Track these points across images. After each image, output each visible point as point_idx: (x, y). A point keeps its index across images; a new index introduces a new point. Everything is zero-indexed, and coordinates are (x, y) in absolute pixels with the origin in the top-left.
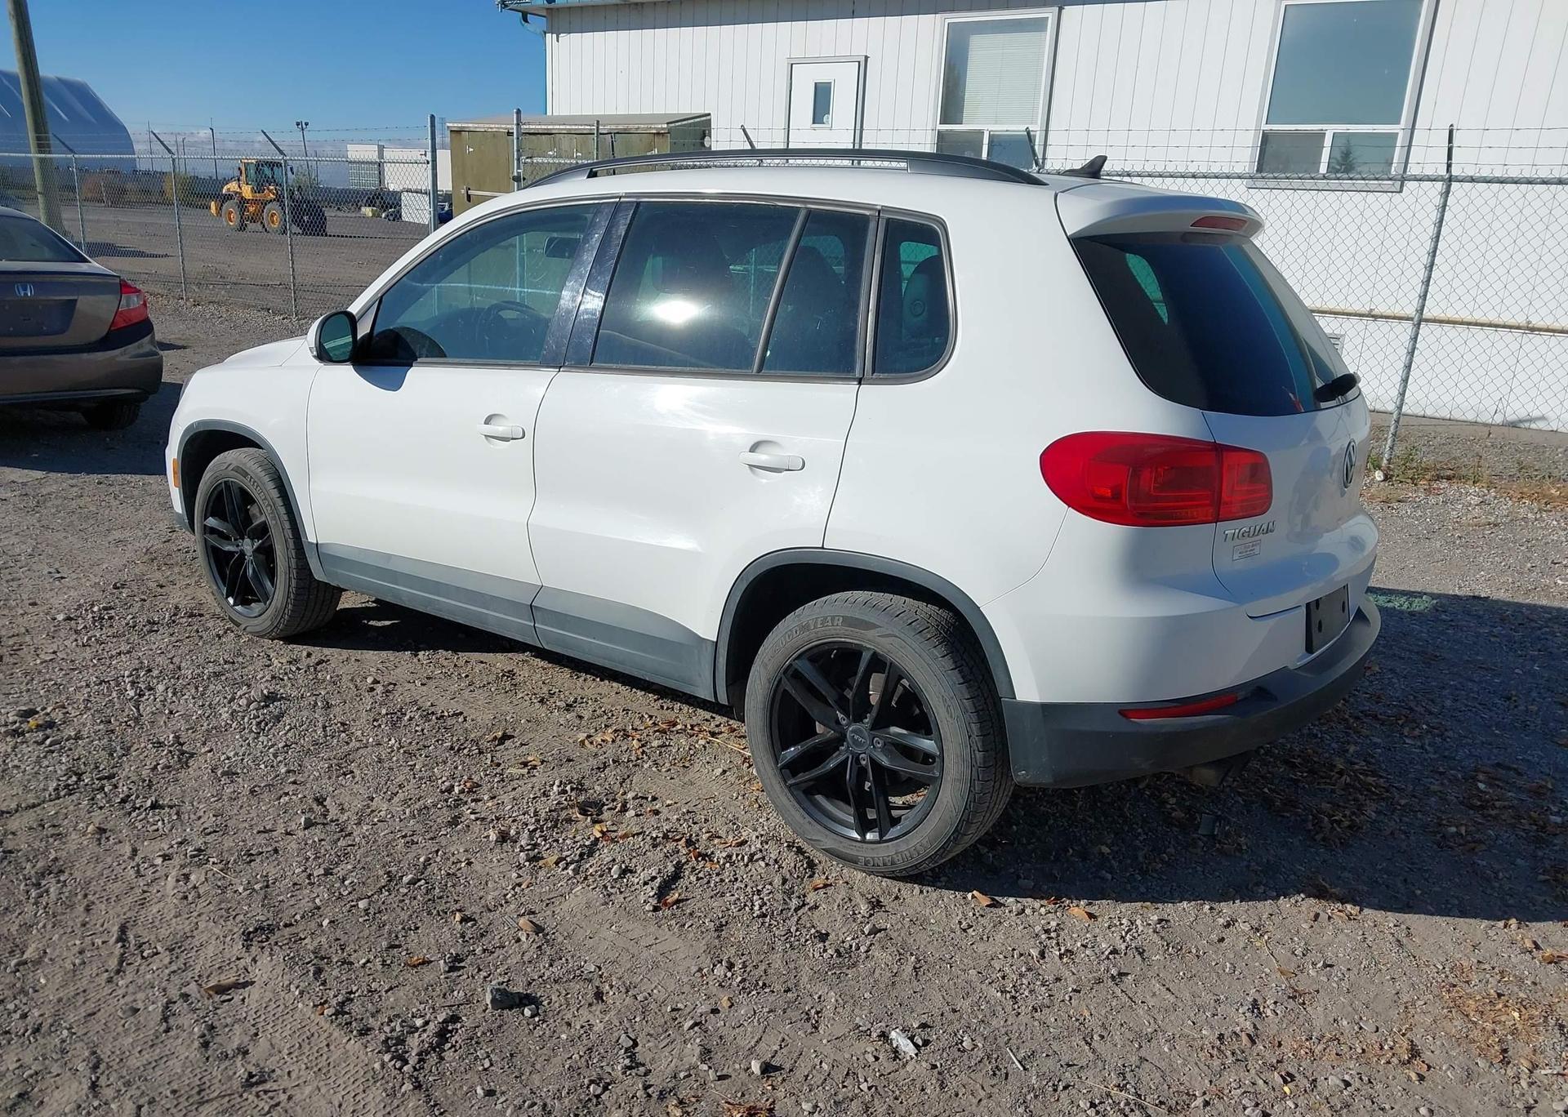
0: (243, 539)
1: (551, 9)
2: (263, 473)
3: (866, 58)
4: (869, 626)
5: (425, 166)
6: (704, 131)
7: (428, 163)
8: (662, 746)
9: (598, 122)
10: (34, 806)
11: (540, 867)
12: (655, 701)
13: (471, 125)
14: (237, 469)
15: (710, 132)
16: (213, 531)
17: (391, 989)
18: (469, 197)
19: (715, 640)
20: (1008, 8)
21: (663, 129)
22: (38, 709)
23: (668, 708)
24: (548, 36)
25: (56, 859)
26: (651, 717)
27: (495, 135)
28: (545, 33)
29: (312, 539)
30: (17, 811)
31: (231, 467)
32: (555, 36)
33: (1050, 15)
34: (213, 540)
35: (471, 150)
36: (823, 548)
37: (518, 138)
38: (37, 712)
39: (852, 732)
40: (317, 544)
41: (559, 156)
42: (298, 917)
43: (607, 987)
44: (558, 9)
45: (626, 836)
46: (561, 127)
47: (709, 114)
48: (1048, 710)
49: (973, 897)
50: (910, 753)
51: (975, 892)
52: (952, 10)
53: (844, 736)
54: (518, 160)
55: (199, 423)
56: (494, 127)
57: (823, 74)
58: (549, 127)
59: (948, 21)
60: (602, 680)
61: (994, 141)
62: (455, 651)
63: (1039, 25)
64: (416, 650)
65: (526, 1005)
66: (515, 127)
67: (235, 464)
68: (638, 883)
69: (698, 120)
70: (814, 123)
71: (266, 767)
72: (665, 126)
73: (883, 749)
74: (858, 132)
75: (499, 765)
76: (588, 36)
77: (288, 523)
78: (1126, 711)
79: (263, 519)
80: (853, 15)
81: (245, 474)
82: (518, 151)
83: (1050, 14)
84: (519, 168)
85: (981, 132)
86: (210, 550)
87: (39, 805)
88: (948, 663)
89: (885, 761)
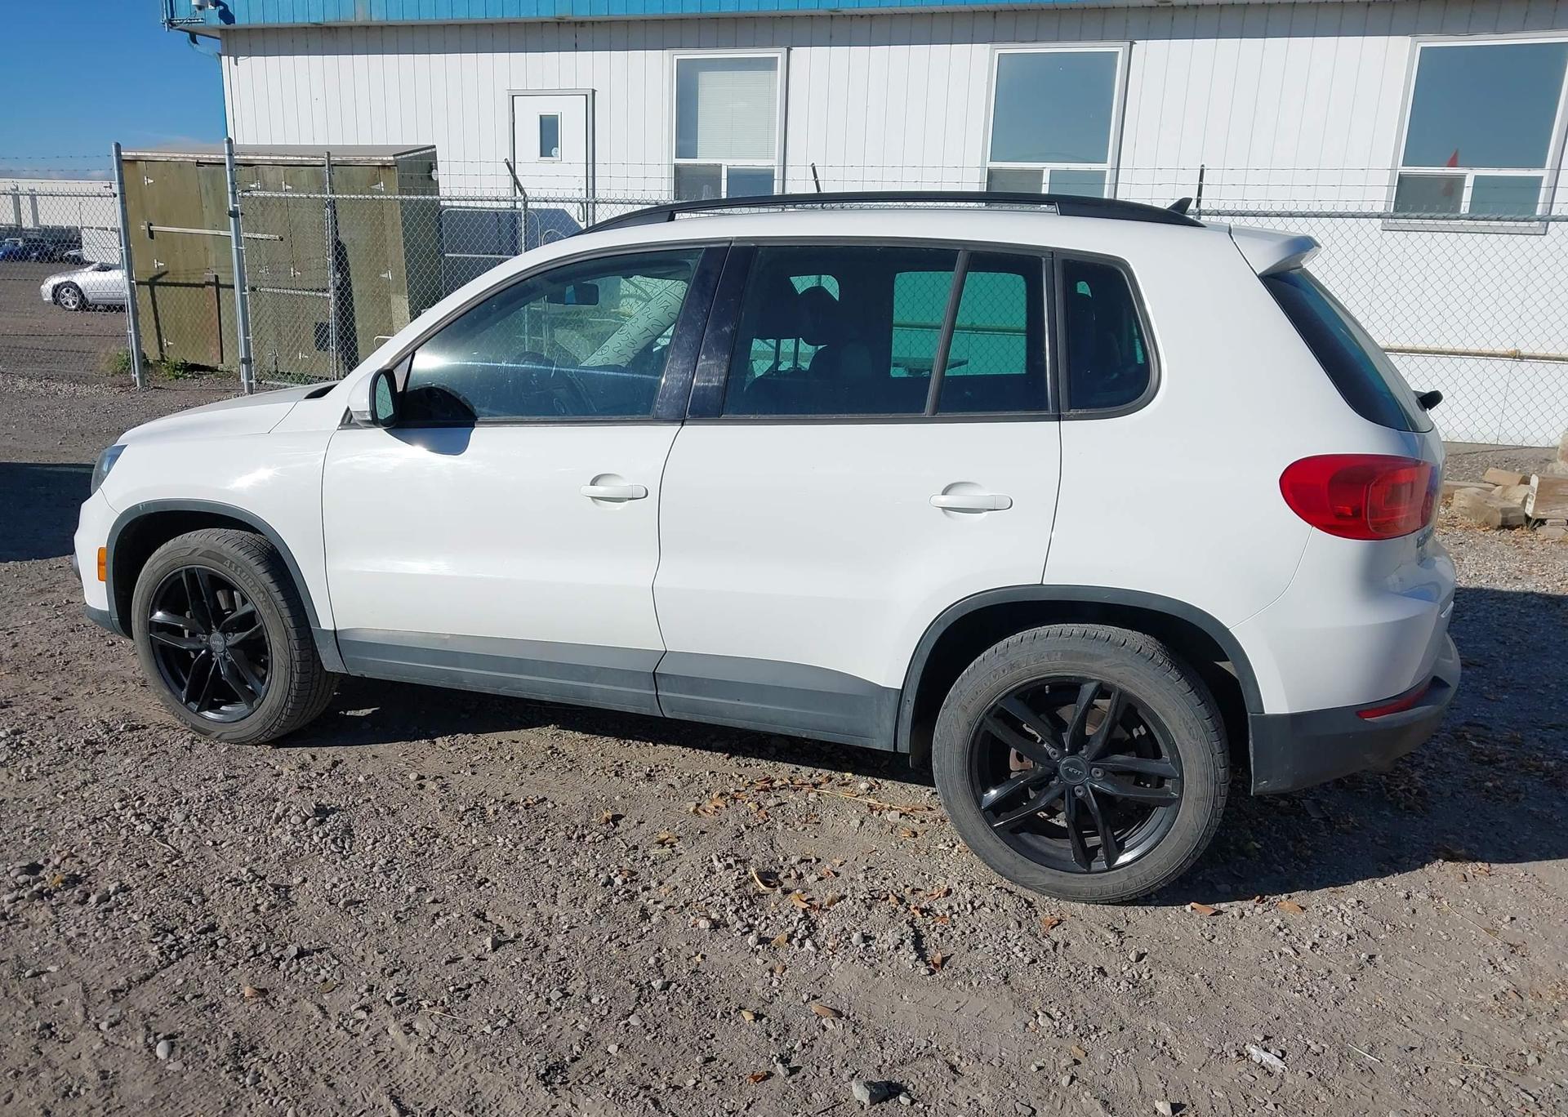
0: (209, 633)
1: (227, 30)
2: (247, 557)
3: (594, 91)
4: (1092, 657)
5: (111, 199)
6: (431, 164)
7: (115, 195)
8: (779, 805)
9: (329, 153)
10: (147, 978)
11: (775, 949)
12: (728, 759)
13: (149, 154)
14: (208, 554)
15: (436, 163)
16: (160, 627)
17: (749, 1106)
18: (151, 234)
19: (900, 688)
20: (736, 47)
21: (389, 161)
22: (41, 862)
23: (746, 766)
24: (224, 58)
25: (236, 1035)
26: (741, 776)
27: (180, 165)
28: (220, 55)
29: (326, 624)
30: (130, 988)
31: (199, 552)
32: (232, 58)
33: (779, 55)
34: (162, 638)
35: (150, 181)
36: (1042, 584)
37: (231, 170)
38: (42, 867)
39: (1065, 765)
40: (335, 631)
41: (264, 189)
42: (577, 1048)
43: (957, 1059)
44: (234, 30)
45: (832, 903)
46: (265, 158)
47: (434, 147)
48: (1296, 721)
49: (1192, 908)
50: (1140, 777)
51: (1193, 904)
52: (681, 47)
53: (1056, 770)
54: (234, 193)
55: (148, 504)
56: (179, 156)
57: (549, 107)
58: (250, 157)
59: (676, 57)
60: (655, 745)
61: (734, 176)
62: (476, 732)
63: (770, 64)
64: (431, 738)
65: (898, 1094)
66: (227, 157)
67: (204, 547)
68: (889, 949)
69: (424, 152)
70: (541, 156)
71: (389, 889)
72: (392, 158)
73: (1105, 778)
74: (590, 167)
75: (636, 848)
76: (272, 60)
77: (287, 610)
78: (1361, 711)
79: (248, 608)
80: (576, 48)
81: (221, 559)
82: (233, 183)
83: (779, 53)
84: (234, 202)
85: (721, 166)
86: (157, 651)
87: (153, 975)
88: (1184, 686)
89: (1109, 789)
